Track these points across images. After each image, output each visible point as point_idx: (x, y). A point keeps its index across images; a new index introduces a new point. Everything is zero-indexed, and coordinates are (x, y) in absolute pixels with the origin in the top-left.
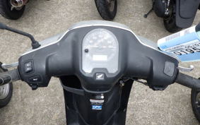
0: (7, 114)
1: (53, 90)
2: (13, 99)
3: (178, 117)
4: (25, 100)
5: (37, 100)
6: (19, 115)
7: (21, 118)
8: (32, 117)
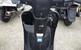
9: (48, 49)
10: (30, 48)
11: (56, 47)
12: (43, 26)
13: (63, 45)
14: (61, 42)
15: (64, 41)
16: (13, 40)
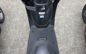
0: (4, 26)
1: (22, 15)
2: (5, 20)
3: (76, 22)
4: (11, 20)
5: (16, 20)
6: (9, 26)
7: (10, 27)
8: (15, 27)
9: (50, 20)
10: (34, 21)
11: (58, 13)
12: (44, 9)
13: (65, 10)
14: (63, 8)
15: (66, 5)
16: (16, 8)
